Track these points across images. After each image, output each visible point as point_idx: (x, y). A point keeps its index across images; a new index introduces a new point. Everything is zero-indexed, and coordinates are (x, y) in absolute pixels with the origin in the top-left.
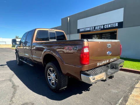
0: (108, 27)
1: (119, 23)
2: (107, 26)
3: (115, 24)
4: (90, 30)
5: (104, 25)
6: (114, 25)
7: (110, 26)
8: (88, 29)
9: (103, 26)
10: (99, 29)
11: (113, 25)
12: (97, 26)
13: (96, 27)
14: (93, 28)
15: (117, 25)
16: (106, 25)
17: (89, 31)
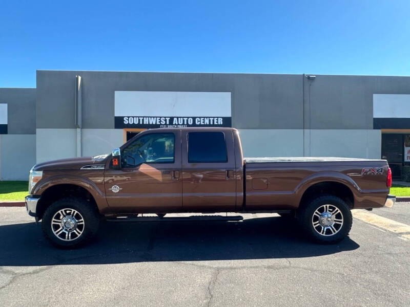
0: (204, 122)
1: (225, 119)
2: (202, 121)
3: (217, 120)
4: (158, 123)
5: (194, 118)
6: (215, 121)
7: (207, 121)
8: (153, 121)
9: (192, 119)
10: (183, 124)
11: (213, 120)
12: (178, 118)
13: (175, 119)
14: (166, 120)
15: (220, 122)
16: (200, 118)
17: (156, 126)
